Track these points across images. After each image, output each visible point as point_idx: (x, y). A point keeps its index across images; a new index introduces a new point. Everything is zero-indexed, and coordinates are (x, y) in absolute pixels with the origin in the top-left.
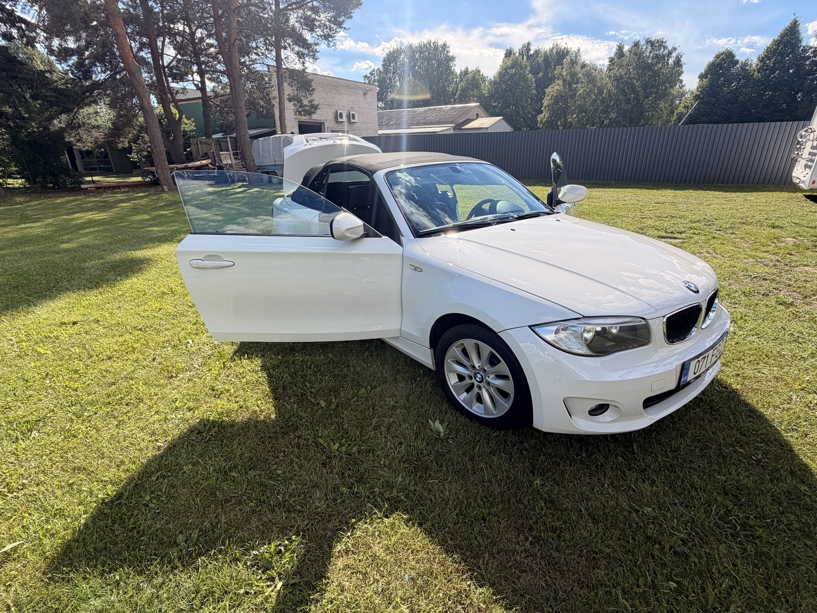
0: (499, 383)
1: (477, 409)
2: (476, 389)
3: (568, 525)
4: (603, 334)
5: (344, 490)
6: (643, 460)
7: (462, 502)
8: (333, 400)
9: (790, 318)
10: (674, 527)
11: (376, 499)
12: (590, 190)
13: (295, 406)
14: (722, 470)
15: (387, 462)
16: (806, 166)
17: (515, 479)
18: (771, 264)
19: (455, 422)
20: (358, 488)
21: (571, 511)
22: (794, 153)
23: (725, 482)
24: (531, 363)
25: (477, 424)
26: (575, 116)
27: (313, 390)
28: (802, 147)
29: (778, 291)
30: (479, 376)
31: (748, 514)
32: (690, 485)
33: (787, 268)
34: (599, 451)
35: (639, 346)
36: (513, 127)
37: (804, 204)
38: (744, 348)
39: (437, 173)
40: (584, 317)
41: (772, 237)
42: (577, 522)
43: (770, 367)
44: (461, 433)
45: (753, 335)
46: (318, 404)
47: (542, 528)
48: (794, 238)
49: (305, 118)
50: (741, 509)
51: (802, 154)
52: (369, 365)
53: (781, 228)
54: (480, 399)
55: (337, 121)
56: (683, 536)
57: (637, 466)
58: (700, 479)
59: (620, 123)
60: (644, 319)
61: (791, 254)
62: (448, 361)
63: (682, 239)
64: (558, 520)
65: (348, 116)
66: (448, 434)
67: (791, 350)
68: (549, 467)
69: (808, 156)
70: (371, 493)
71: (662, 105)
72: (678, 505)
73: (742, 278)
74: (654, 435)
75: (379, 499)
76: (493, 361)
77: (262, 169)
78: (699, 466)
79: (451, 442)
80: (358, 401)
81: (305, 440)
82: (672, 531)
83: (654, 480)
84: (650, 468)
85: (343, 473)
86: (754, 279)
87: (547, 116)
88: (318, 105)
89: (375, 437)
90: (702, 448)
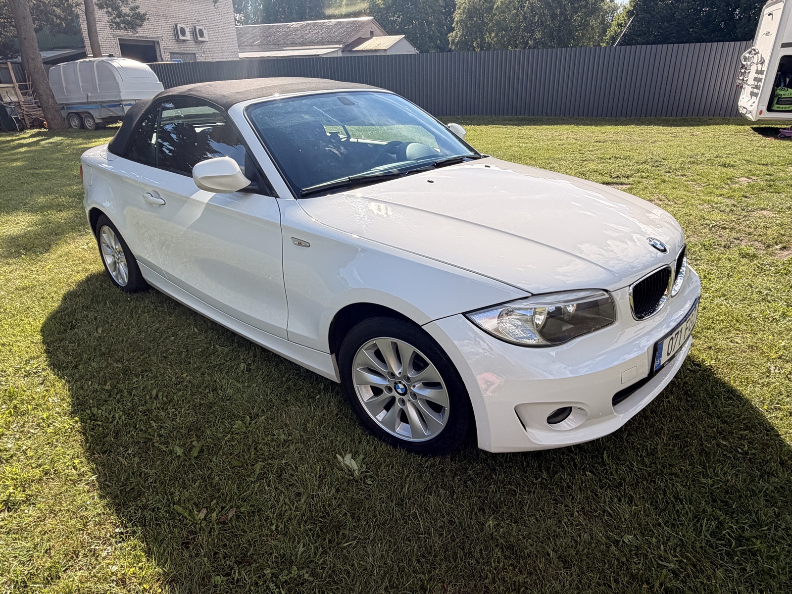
0: (429, 393)
1: (401, 431)
2: (398, 405)
3: (534, 577)
4: (556, 315)
5: (218, 579)
6: (617, 471)
7: (392, 569)
8: (194, 443)
9: (756, 273)
10: (661, 556)
11: (268, 586)
12: (520, 127)
13: (137, 460)
14: (706, 471)
15: (281, 526)
16: (753, 94)
17: (460, 523)
18: (728, 210)
19: (373, 454)
20: (240, 574)
21: (537, 557)
22: (739, 79)
23: (712, 486)
24: (469, 362)
25: (403, 452)
26: (493, 35)
27: (162, 432)
28: (747, 72)
29: (739, 241)
30: (401, 386)
31: (742, 523)
32: (674, 496)
33: (744, 213)
34: (563, 467)
35: (603, 327)
36: (418, 48)
37: (753, 138)
38: (713, 313)
39: (321, 106)
40: (533, 295)
41: (725, 178)
42: (544, 571)
43: (742, 334)
44: (382, 467)
45: (720, 297)
46: (171, 452)
47: (502, 588)
48: (748, 177)
49: (128, 34)
50: (733, 518)
51: (747, 80)
52: (246, 384)
53: (733, 166)
54: (404, 417)
55: (178, 40)
56: (673, 566)
57: (610, 481)
58: (684, 486)
59: (546, 44)
60: (606, 291)
61: (746, 197)
62: (358, 371)
63: (629, 184)
64: (521, 572)
65: (194, 32)
66: (366, 472)
67: (762, 311)
68: (502, 499)
69: (753, 82)
70: (259, 577)
71: (593, 22)
72: (662, 525)
73: (700, 228)
74: (625, 437)
75: (272, 585)
76: (418, 364)
77: (68, 109)
78: (681, 470)
79: (370, 483)
80: (232, 439)
81: (153, 510)
82: (660, 562)
83: (632, 496)
84: (625, 481)
85: (215, 554)
86: (713, 229)
87: (459, 34)
88: (145, 15)
89: (262, 491)
90: (681, 446)
